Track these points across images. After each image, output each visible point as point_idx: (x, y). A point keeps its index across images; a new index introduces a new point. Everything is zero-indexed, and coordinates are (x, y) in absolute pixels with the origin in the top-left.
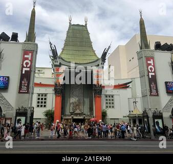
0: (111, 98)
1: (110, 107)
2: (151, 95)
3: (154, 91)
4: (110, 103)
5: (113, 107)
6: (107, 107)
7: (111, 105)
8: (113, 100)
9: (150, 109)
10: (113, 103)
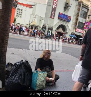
0: (21, 11)
1: (19, 16)
2: (51, 18)
3: (53, 16)
4: (19, 14)
5: (21, 17)
6: (17, 16)
7: (20, 15)
8: (21, 13)
9: (48, 25)
10: (21, 15)
